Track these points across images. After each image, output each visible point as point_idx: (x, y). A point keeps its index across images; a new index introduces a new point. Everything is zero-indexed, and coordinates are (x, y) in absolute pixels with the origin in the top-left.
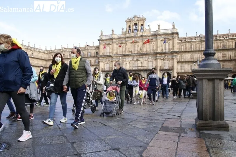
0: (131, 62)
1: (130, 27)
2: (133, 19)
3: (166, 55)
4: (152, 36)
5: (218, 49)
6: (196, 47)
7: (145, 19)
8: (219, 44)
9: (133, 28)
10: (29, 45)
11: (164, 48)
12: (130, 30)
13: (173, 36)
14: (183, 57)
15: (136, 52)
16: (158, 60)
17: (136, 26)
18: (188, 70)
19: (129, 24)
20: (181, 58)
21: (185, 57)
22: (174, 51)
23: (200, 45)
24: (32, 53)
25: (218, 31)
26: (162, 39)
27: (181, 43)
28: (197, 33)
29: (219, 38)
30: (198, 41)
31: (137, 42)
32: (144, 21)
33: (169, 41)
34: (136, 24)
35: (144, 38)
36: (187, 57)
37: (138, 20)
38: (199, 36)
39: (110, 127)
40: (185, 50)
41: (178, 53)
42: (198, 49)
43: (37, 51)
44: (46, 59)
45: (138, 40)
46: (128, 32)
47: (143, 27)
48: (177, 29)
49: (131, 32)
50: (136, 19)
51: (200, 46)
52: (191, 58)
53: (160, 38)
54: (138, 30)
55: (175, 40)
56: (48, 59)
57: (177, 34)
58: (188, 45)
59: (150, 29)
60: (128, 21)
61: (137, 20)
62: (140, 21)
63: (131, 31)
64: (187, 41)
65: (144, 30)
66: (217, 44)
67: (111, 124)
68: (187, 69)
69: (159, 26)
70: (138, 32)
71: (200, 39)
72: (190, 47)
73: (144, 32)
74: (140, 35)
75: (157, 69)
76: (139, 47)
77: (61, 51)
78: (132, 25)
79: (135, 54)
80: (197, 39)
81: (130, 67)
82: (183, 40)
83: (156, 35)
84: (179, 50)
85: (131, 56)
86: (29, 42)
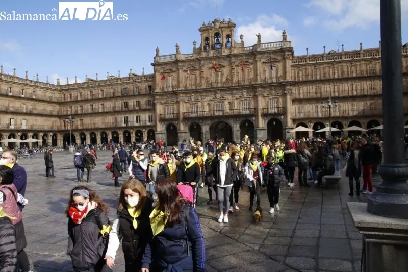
0: (210, 102)
1: (207, 39)
2: (213, 25)
3: (273, 88)
4: (245, 55)
5: (361, 76)
7: (234, 26)
8: (364, 68)
9: (213, 41)
10: (26, 76)
11: (268, 75)
12: (208, 44)
13: (284, 55)
14: (301, 92)
15: (220, 85)
16: (260, 98)
17: (218, 38)
18: (311, 114)
19: (205, 35)
20: (299, 93)
21: (305, 91)
22: (286, 80)
23: (331, 70)
24: (34, 92)
25: (361, 44)
26: (263, 60)
27: (297, 66)
28: (325, 47)
29: (364, 56)
30: (328, 63)
31: (221, 66)
32: (232, 28)
33: (277, 64)
34: (217, 35)
35: (233, 59)
36: (310, 90)
37: (222, 28)
38: (329, 53)
40: (305, 79)
41: (294, 84)
42: (328, 77)
43: (41, 88)
44: (60, 101)
45: (221, 64)
46: (205, 48)
47: (230, 39)
48: (290, 42)
49: (210, 48)
50: (218, 25)
51: (331, 72)
52: (316, 93)
53: (262, 58)
54: (222, 45)
55: (287, 61)
56: (63, 100)
57: (291, 50)
58: (310, 70)
59: (242, 43)
60: (204, 29)
61: (220, 27)
62: (225, 29)
63: (209, 47)
64: (308, 62)
65: (233, 45)
66: (360, 67)
68: (310, 112)
69: (259, 36)
70: (221, 48)
71: (331, 59)
72: (314, 73)
73: (232, 49)
74: (225, 54)
75: (258, 113)
76: (225, 76)
77: (86, 85)
78: (212, 37)
79: (217, 87)
80: (325, 58)
81: (209, 111)
82: (301, 62)
83: (254, 53)
84: (295, 78)
85: (211, 91)
86: (26, 72)
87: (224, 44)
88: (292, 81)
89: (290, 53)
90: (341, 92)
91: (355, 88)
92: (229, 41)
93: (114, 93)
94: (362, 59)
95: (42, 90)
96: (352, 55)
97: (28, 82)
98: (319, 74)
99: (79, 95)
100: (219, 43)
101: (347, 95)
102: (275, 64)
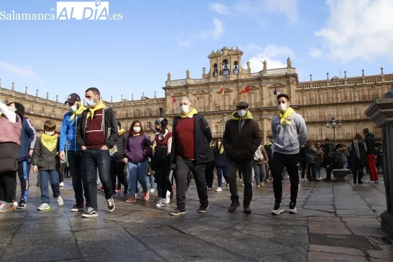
0: (218, 125)
1: (216, 66)
2: (221, 53)
4: (253, 80)
5: (364, 101)
6: (328, 98)
7: (241, 53)
8: (366, 93)
9: (221, 67)
10: (47, 97)
11: (273, 100)
12: (217, 71)
13: (289, 81)
14: (306, 115)
15: (227, 108)
16: (265, 121)
17: (226, 64)
18: (315, 137)
19: (214, 62)
21: (310, 115)
23: (334, 95)
24: (53, 111)
25: (363, 71)
26: (269, 85)
27: (302, 91)
28: (328, 74)
29: (366, 82)
30: (331, 88)
31: (228, 91)
32: (240, 55)
33: (282, 89)
34: (225, 62)
35: (240, 84)
36: (313, 114)
37: (230, 55)
38: (332, 80)
39: (194, 236)
40: (309, 104)
41: (299, 108)
42: (331, 101)
43: (60, 108)
45: (230, 88)
46: (214, 74)
47: (237, 66)
48: (294, 69)
49: (219, 74)
50: (226, 53)
51: (335, 97)
52: (320, 117)
53: (267, 83)
54: (230, 71)
55: (292, 86)
57: (295, 76)
58: (314, 95)
59: (249, 69)
60: (213, 56)
61: (228, 55)
62: (233, 56)
63: (217, 73)
64: (312, 87)
65: (240, 72)
66: (363, 92)
68: (314, 135)
69: (265, 63)
70: (229, 74)
71: (334, 85)
72: (317, 98)
73: (239, 75)
74: (233, 79)
75: (263, 136)
76: (233, 99)
78: (220, 63)
79: (225, 110)
80: (328, 84)
81: (217, 133)
82: (305, 87)
83: (260, 79)
84: (299, 103)
85: (219, 114)
86: (48, 93)
87: (232, 70)
88: (297, 105)
89: (294, 79)
90: (344, 116)
91: (358, 112)
92: (236, 68)
93: (127, 115)
94: (364, 85)
95: (61, 110)
96: (354, 81)
97: (48, 102)
98: (323, 98)
100: (227, 70)
101: (350, 118)
102: (280, 88)
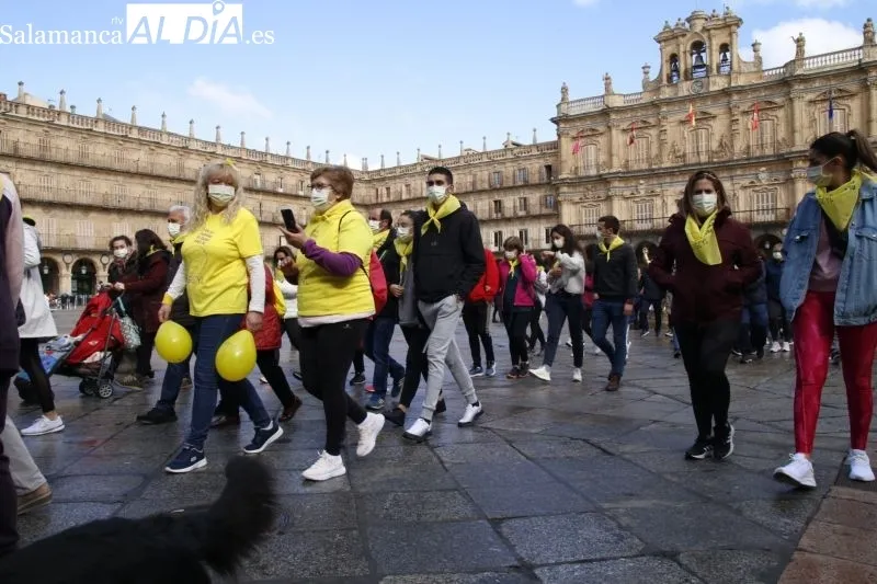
1: (674, 58)
2: (687, 25)
4: (769, 86)
7: (738, 22)
9: (687, 61)
12: (677, 70)
13: (866, 80)
15: (704, 158)
16: (800, 185)
17: (699, 53)
19: (670, 49)
26: (811, 96)
31: (706, 117)
32: (733, 28)
33: (846, 102)
34: (698, 47)
35: (735, 97)
37: (708, 30)
39: (629, 461)
44: (367, 202)
45: (710, 111)
46: (670, 79)
47: (728, 54)
49: (682, 78)
50: (699, 25)
53: (806, 91)
54: (708, 69)
56: (374, 201)
59: (759, 60)
60: (667, 37)
61: (704, 30)
62: (716, 32)
63: (679, 76)
65: (736, 68)
67: (628, 448)
69: (800, 42)
70: (707, 76)
73: (733, 76)
74: (716, 88)
76: (717, 138)
77: (419, 169)
78: (685, 52)
79: (699, 164)
83: (787, 82)
85: (684, 173)
86: (308, 148)
87: (714, 67)
92: (725, 60)
93: (474, 183)
97: (309, 165)
99: (404, 188)
100: (703, 66)
102: (841, 102)
